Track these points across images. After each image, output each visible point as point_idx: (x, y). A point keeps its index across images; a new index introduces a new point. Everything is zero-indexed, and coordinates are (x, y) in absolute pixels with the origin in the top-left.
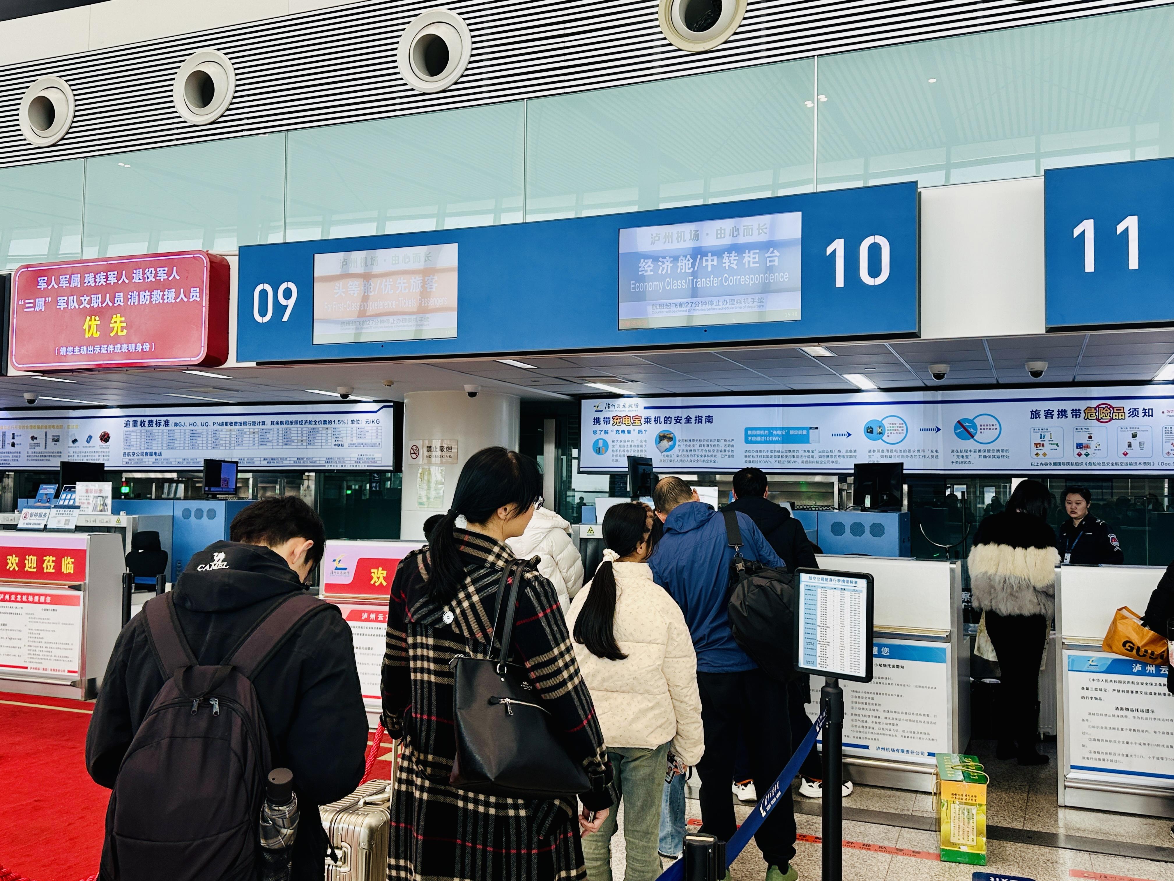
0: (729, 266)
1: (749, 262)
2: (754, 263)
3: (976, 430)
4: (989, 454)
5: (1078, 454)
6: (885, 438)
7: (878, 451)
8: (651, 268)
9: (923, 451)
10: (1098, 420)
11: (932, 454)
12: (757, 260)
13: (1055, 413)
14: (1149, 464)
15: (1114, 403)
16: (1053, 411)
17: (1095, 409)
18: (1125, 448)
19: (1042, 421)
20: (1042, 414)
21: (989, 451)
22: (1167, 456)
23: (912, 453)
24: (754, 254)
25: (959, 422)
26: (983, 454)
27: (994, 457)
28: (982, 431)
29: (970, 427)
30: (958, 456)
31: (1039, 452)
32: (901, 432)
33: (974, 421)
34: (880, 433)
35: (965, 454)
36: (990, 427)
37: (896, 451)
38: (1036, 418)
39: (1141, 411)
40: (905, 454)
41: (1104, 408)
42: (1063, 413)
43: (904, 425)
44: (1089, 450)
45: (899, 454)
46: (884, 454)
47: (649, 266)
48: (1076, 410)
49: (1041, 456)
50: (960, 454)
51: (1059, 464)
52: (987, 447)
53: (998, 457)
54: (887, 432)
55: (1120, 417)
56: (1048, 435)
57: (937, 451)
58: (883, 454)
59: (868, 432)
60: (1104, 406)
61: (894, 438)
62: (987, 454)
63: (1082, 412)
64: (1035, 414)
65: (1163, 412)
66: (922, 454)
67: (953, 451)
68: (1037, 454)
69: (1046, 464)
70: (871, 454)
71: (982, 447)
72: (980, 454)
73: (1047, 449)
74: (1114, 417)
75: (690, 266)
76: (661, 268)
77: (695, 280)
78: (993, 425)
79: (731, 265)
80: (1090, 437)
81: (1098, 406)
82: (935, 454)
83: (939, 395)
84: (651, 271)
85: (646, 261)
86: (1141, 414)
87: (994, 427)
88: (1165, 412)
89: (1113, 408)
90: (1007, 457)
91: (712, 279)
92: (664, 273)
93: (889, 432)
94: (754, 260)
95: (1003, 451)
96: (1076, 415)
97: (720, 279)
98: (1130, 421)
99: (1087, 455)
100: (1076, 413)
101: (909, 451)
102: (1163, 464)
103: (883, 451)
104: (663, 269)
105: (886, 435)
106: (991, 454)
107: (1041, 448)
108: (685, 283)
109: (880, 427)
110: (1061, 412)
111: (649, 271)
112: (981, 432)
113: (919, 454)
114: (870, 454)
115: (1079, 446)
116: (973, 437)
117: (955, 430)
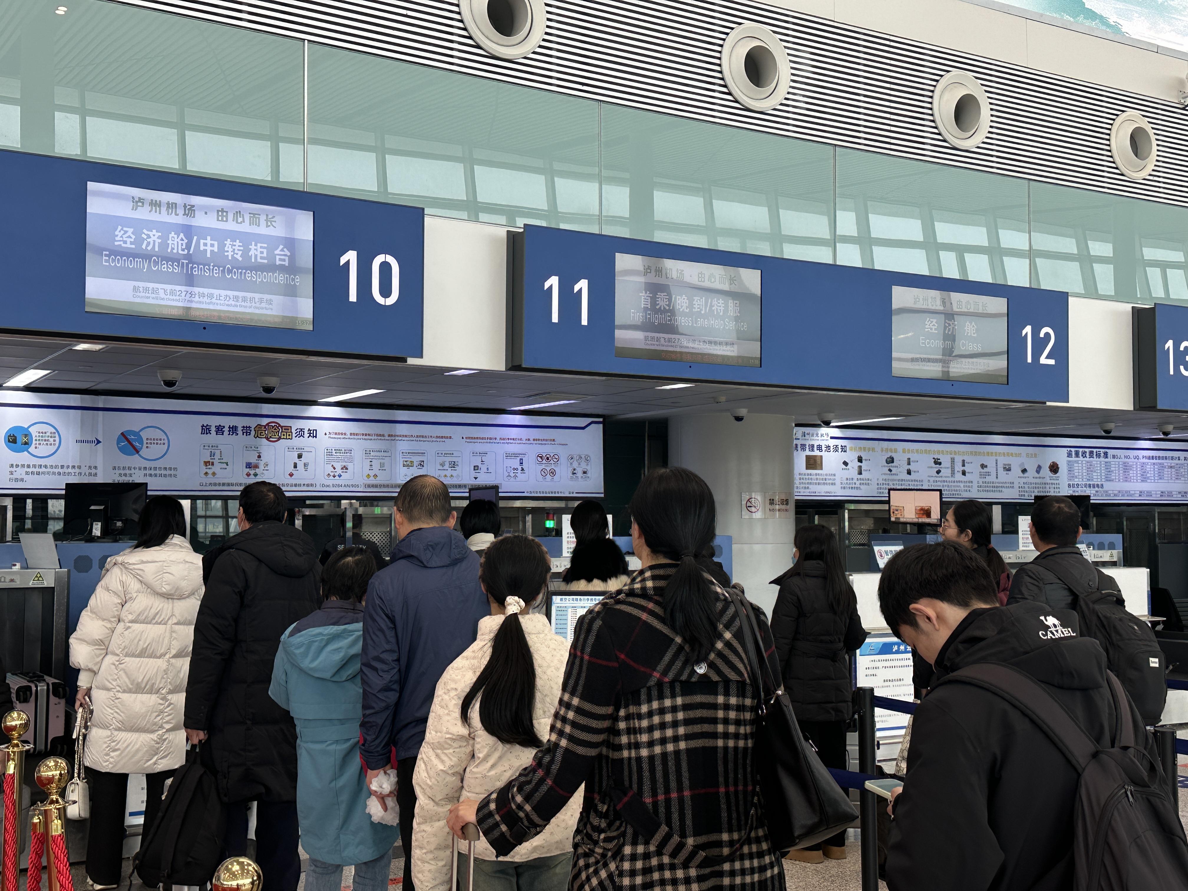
0: (232, 256)
1: (256, 256)
2: (262, 258)
3: (142, 444)
4: (155, 472)
5: (247, 474)
6: (32, 449)
7: (23, 466)
8: (132, 240)
9: (79, 467)
10: (267, 439)
11: (90, 471)
12: (265, 255)
13: (226, 429)
14: (312, 485)
15: (283, 422)
16: (224, 427)
17: (265, 427)
18: (291, 469)
19: (213, 438)
20: (213, 429)
21: (155, 468)
22: (327, 478)
23: (65, 470)
24: (261, 247)
25: (122, 434)
26: (148, 472)
27: (161, 475)
28: (149, 445)
29: (135, 440)
30: (120, 475)
31: (208, 471)
32: (53, 443)
33: (141, 433)
34: (26, 443)
35: (128, 472)
36: (156, 441)
37: (46, 467)
38: (207, 434)
39: (306, 432)
40: (56, 471)
41: (273, 427)
42: (233, 430)
43: (57, 435)
44: (257, 470)
45: (49, 470)
46: (30, 470)
47: (130, 237)
48: (247, 427)
49: (210, 476)
50: (123, 472)
51: (228, 485)
52: (153, 464)
53: (165, 476)
54: (34, 442)
55: (288, 437)
56: (218, 453)
57: (96, 468)
58: (28, 470)
59: (9, 441)
60: (273, 424)
61: (43, 450)
62: (153, 472)
63: (252, 429)
64: (206, 430)
65: (326, 434)
66: (77, 470)
67: (114, 468)
68: (206, 473)
69: (215, 484)
70: (14, 469)
71: (148, 464)
72: (145, 472)
73: (217, 468)
74: (282, 437)
75: (184, 247)
76: (145, 242)
77: (190, 265)
78: (160, 440)
79: (235, 255)
80: (259, 457)
81: (268, 424)
82: (93, 471)
83: (101, 401)
84: (131, 243)
85: (125, 229)
86: (306, 435)
87: (162, 442)
88: (328, 433)
89: (282, 427)
90: (175, 476)
91: (211, 267)
92: (149, 248)
93: (38, 442)
94: (262, 255)
95: (170, 469)
96: (247, 432)
97: (221, 269)
98: (296, 442)
99: (256, 475)
100: (247, 430)
101: (62, 467)
102: (323, 486)
103: (29, 466)
104: (149, 243)
105: (33, 446)
106: (158, 472)
107: (210, 467)
108: (178, 266)
109: (26, 436)
110: (232, 428)
111: (128, 242)
112: (147, 447)
113: (74, 470)
114: (11, 469)
115: (249, 465)
116: (138, 452)
117: (118, 444)
